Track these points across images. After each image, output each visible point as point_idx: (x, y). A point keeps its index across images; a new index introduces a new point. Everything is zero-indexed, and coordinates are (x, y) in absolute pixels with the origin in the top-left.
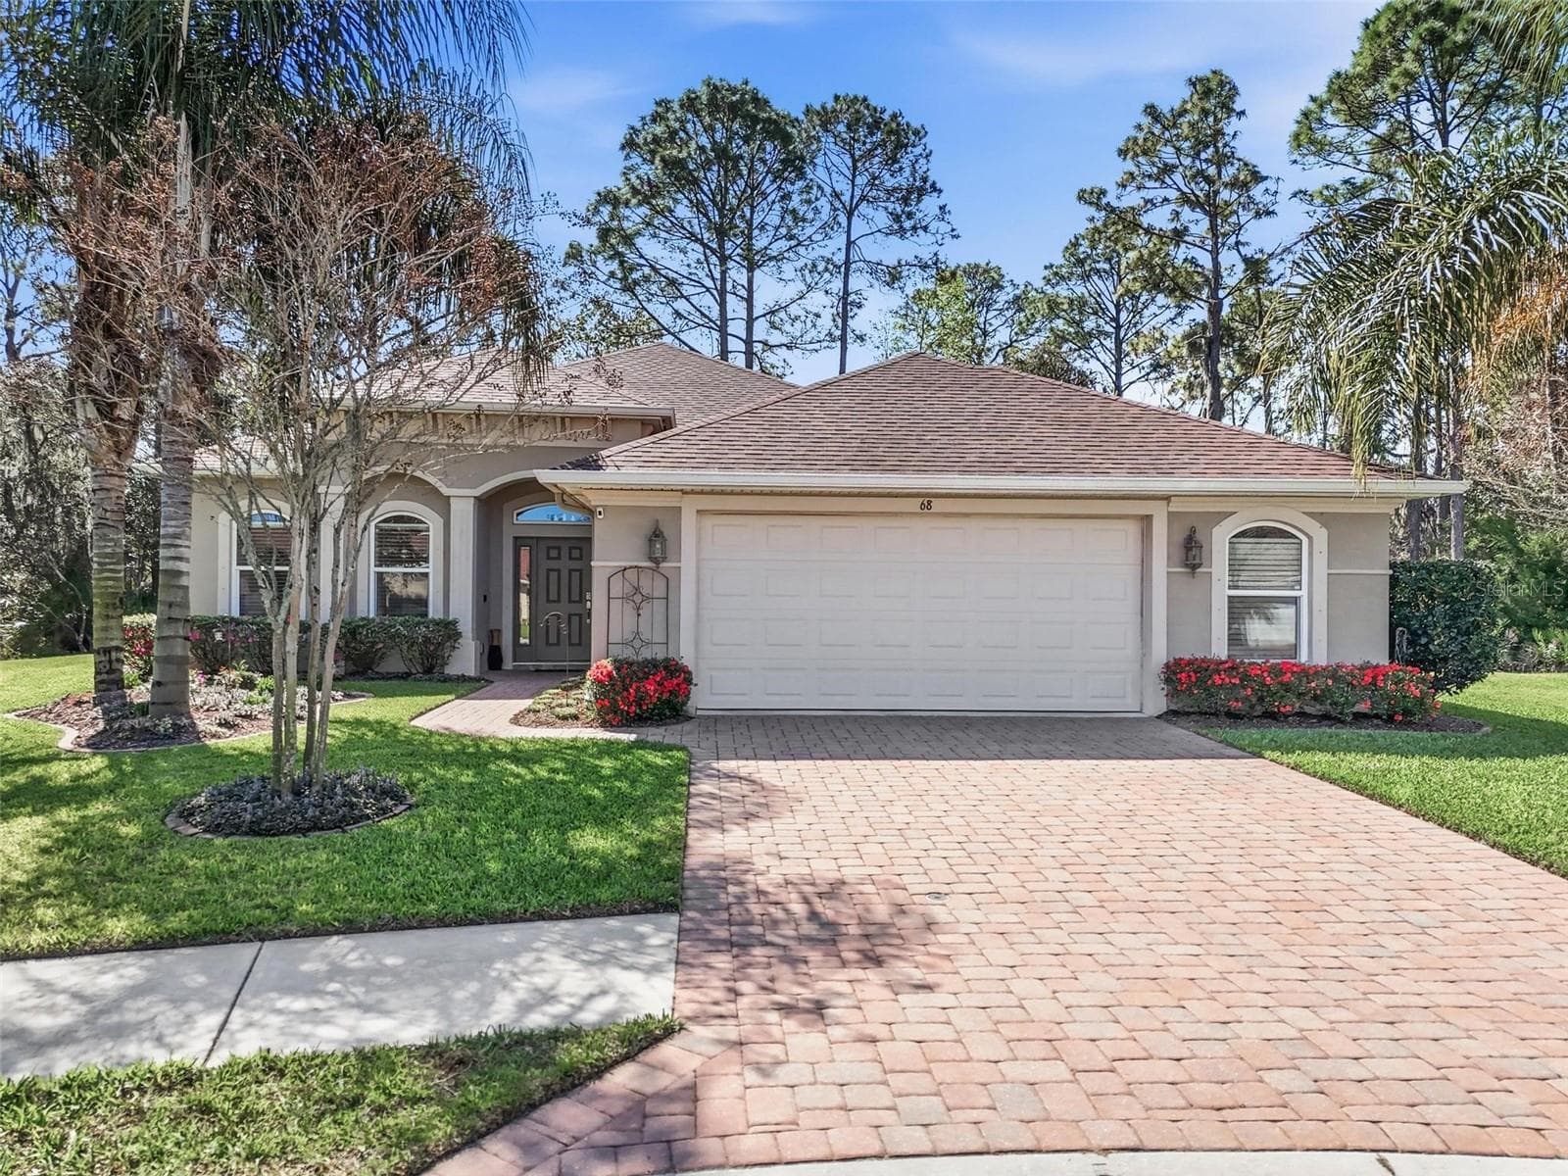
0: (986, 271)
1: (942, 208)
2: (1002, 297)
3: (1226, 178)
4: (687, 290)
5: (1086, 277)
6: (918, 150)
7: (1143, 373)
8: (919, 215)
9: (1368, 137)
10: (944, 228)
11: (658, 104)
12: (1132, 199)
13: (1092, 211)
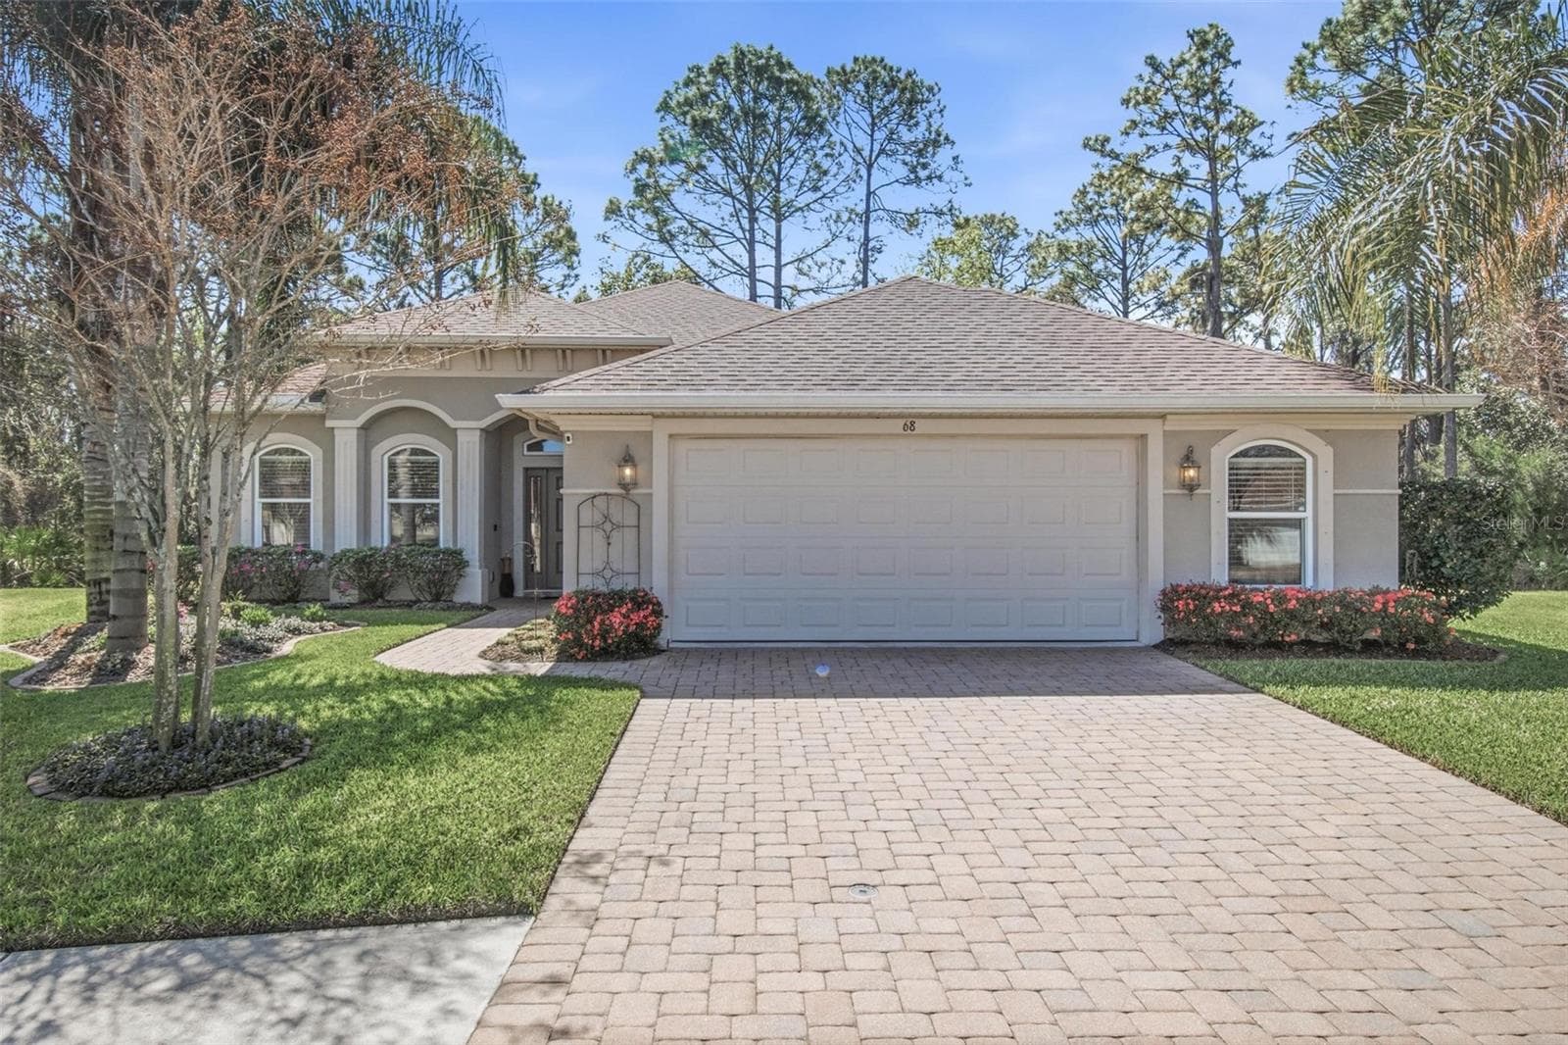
0: (1001, 221)
1: (955, 158)
2: (1017, 245)
3: (1223, 123)
4: (719, 241)
5: (1094, 223)
6: (932, 106)
7: (1149, 311)
8: (933, 166)
9: (1359, 81)
10: (957, 177)
11: (691, 70)
12: (1134, 145)
13: (1096, 157)
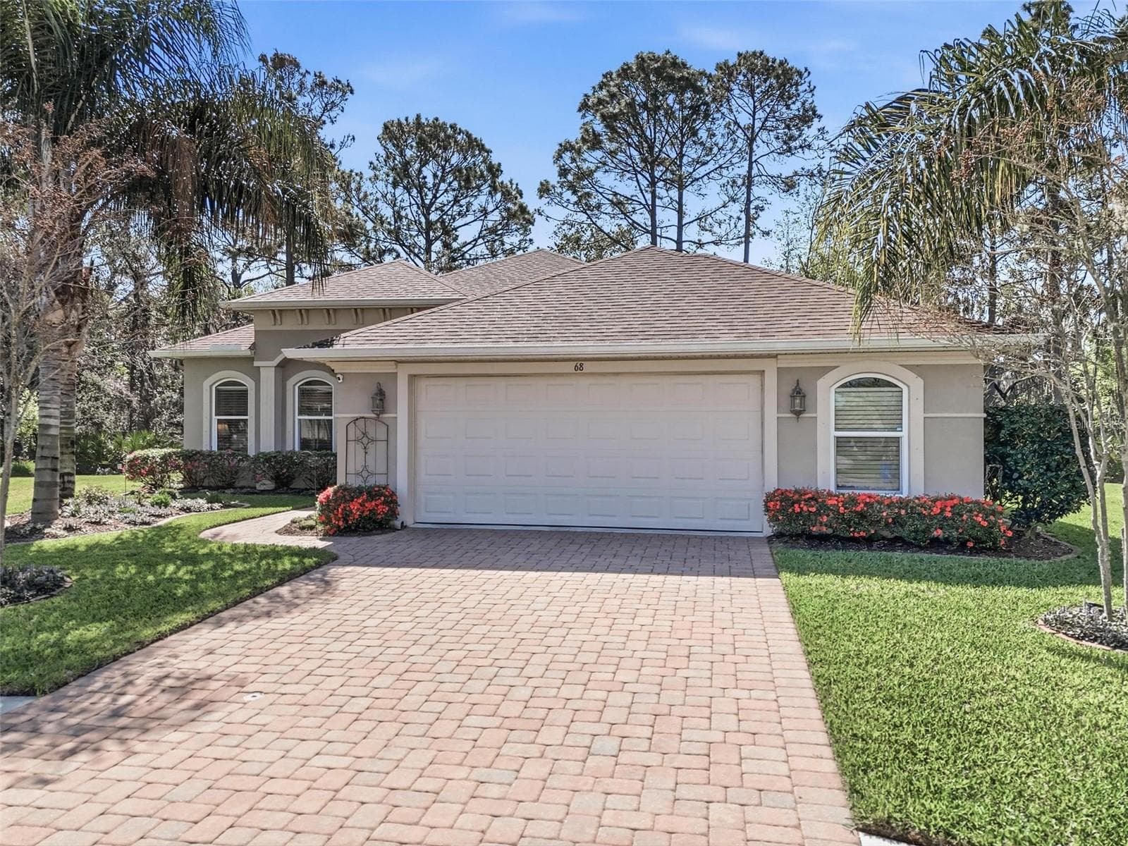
1: (822, 129)
6: (804, 88)
8: (803, 137)
11: (605, 76)
